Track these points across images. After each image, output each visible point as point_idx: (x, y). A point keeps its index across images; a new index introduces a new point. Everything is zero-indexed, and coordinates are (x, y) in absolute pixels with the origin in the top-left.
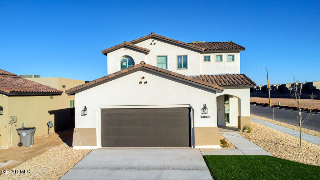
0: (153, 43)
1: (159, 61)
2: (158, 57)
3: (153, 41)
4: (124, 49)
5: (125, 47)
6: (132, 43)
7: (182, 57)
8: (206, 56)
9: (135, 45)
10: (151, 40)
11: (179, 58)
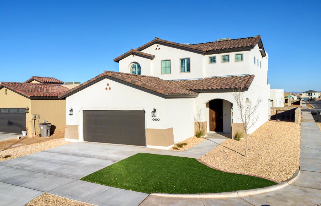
0: (158, 48)
1: (164, 65)
2: (162, 61)
3: (158, 46)
4: (132, 55)
5: (132, 54)
6: (138, 50)
7: (186, 60)
8: (212, 57)
9: (141, 52)
10: (156, 45)
11: (183, 60)
